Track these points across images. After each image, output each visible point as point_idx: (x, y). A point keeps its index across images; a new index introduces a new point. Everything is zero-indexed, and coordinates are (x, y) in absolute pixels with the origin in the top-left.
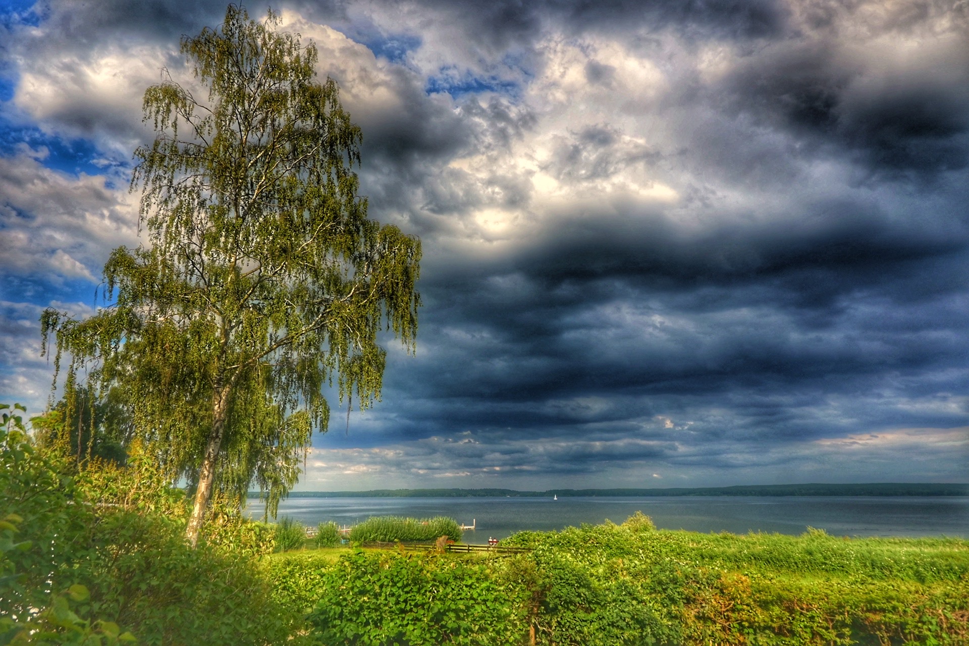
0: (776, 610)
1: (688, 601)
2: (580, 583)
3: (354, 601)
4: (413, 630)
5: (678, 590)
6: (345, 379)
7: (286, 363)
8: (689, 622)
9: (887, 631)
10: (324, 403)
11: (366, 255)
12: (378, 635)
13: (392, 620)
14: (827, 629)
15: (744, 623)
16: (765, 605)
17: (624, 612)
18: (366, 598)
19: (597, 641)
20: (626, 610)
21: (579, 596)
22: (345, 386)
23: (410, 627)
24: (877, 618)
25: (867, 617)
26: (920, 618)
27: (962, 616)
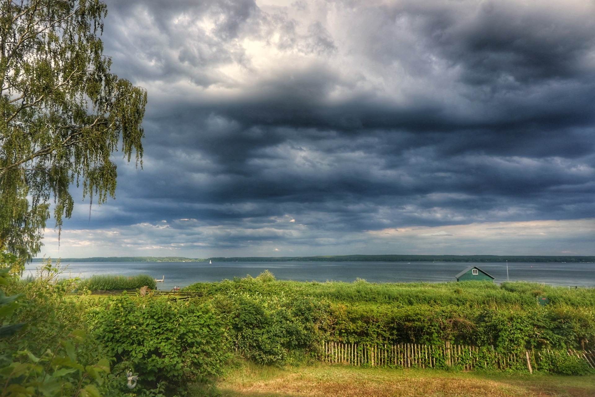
0: (360, 323)
1: (315, 320)
2: (257, 312)
3: (126, 329)
4: (165, 346)
5: (311, 314)
6: (88, 182)
7: (40, 169)
8: (316, 331)
9: (414, 331)
10: (70, 199)
11: (106, 98)
12: (142, 350)
13: (151, 340)
14: (385, 331)
15: (342, 331)
16: (353, 320)
17: (282, 328)
18: (134, 327)
19: (267, 345)
20: (283, 326)
21: (256, 320)
22: (88, 187)
23: (163, 344)
24: (410, 324)
25: (405, 325)
26: (431, 323)
27: (450, 322)
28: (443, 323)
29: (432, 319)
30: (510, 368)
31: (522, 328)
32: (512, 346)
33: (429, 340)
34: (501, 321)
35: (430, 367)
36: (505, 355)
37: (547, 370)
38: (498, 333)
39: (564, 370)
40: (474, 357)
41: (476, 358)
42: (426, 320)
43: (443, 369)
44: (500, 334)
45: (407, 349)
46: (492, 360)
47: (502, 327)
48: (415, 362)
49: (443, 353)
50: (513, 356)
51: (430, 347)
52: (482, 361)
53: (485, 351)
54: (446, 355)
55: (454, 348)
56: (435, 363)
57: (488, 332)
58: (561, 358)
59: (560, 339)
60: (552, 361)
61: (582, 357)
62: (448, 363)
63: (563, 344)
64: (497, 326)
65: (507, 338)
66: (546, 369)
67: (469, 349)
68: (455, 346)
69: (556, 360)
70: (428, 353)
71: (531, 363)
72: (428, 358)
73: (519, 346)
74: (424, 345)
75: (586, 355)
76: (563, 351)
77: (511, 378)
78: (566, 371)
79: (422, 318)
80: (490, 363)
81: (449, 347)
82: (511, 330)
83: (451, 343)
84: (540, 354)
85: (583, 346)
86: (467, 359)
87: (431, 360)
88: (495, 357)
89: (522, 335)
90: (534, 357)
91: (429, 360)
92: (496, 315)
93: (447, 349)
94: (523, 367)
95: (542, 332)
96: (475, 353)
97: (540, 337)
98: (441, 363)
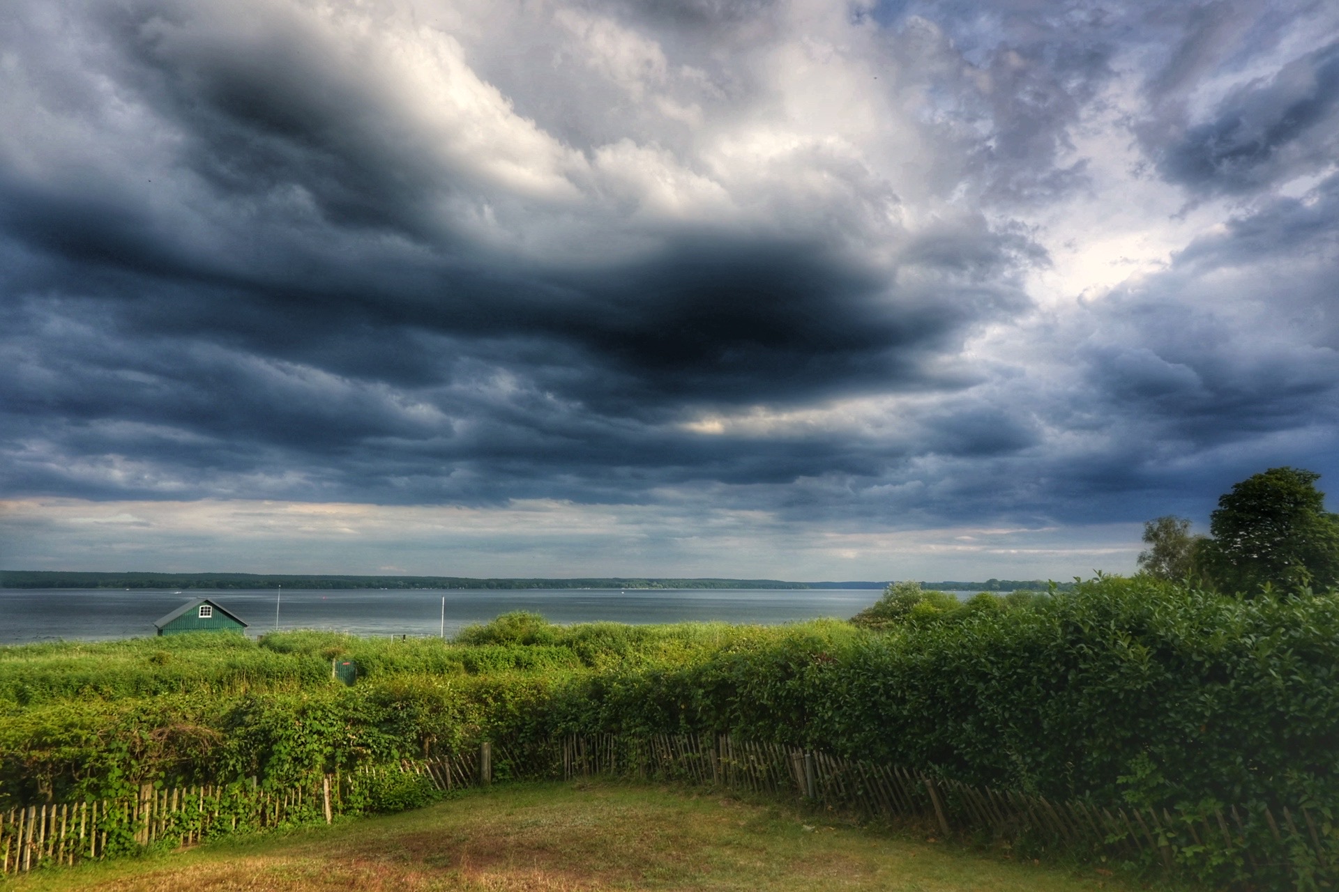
9: (53, 771)
24: (44, 755)
25: (30, 757)
26: (107, 745)
27: (160, 735)
28: (142, 740)
29: (112, 733)
30: (288, 820)
31: (322, 729)
32: (297, 772)
33: (95, 789)
34: (282, 720)
35: (89, 859)
36: (280, 793)
37: (360, 809)
38: (270, 747)
39: (391, 804)
40: (208, 811)
41: (211, 813)
42: (94, 738)
43: (125, 855)
44: (275, 747)
45: (25, 824)
46: (250, 811)
47: (281, 731)
48: (44, 854)
49: (130, 816)
50: (297, 793)
51: (95, 807)
52: (226, 816)
53: (237, 792)
54: (139, 818)
55: (160, 797)
56: (104, 844)
57: (248, 749)
58: (388, 781)
59: (391, 742)
60: (372, 789)
61: (423, 772)
62: (141, 838)
63: (394, 752)
64: (270, 731)
65: (290, 755)
66: (358, 808)
67: (199, 795)
68: (165, 793)
69: (379, 785)
70: (88, 824)
71: (330, 802)
72: (88, 834)
73: (311, 769)
74: (80, 804)
75: (431, 767)
76: (393, 766)
77: (288, 842)
78: (396, 804)
79: (84, 734)
80: (243, 817)
81: (148, 797)
82: (299, 738)
83: (154, 788)
84: (352, 778)
85: (427, 750)
86: (193, 819)
87: (93, 839)
88: (258, 801)
89: (321, 744)
90: (338, 788)
91: (89, 841)
92: (272, 706)
93: (141, 803)
94: (314, 813)
95: (361, 732)
96: (213, 801)
97: (355, 743)
98: (122, 840)
